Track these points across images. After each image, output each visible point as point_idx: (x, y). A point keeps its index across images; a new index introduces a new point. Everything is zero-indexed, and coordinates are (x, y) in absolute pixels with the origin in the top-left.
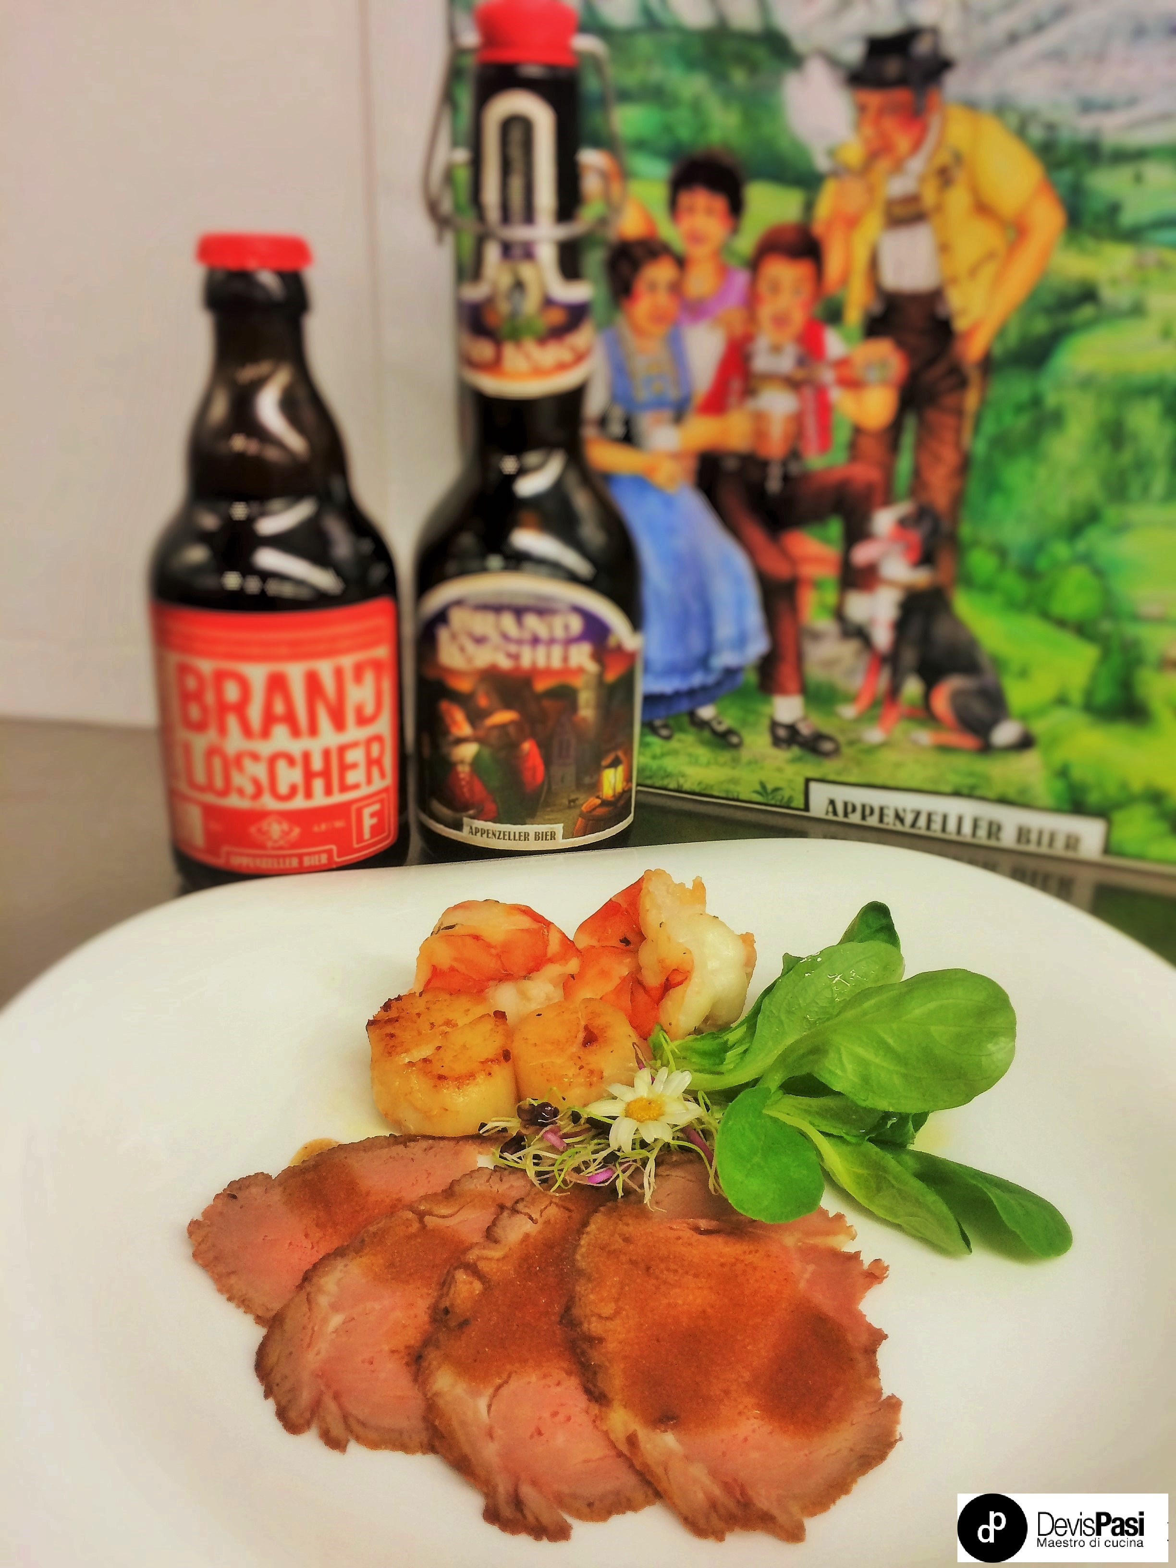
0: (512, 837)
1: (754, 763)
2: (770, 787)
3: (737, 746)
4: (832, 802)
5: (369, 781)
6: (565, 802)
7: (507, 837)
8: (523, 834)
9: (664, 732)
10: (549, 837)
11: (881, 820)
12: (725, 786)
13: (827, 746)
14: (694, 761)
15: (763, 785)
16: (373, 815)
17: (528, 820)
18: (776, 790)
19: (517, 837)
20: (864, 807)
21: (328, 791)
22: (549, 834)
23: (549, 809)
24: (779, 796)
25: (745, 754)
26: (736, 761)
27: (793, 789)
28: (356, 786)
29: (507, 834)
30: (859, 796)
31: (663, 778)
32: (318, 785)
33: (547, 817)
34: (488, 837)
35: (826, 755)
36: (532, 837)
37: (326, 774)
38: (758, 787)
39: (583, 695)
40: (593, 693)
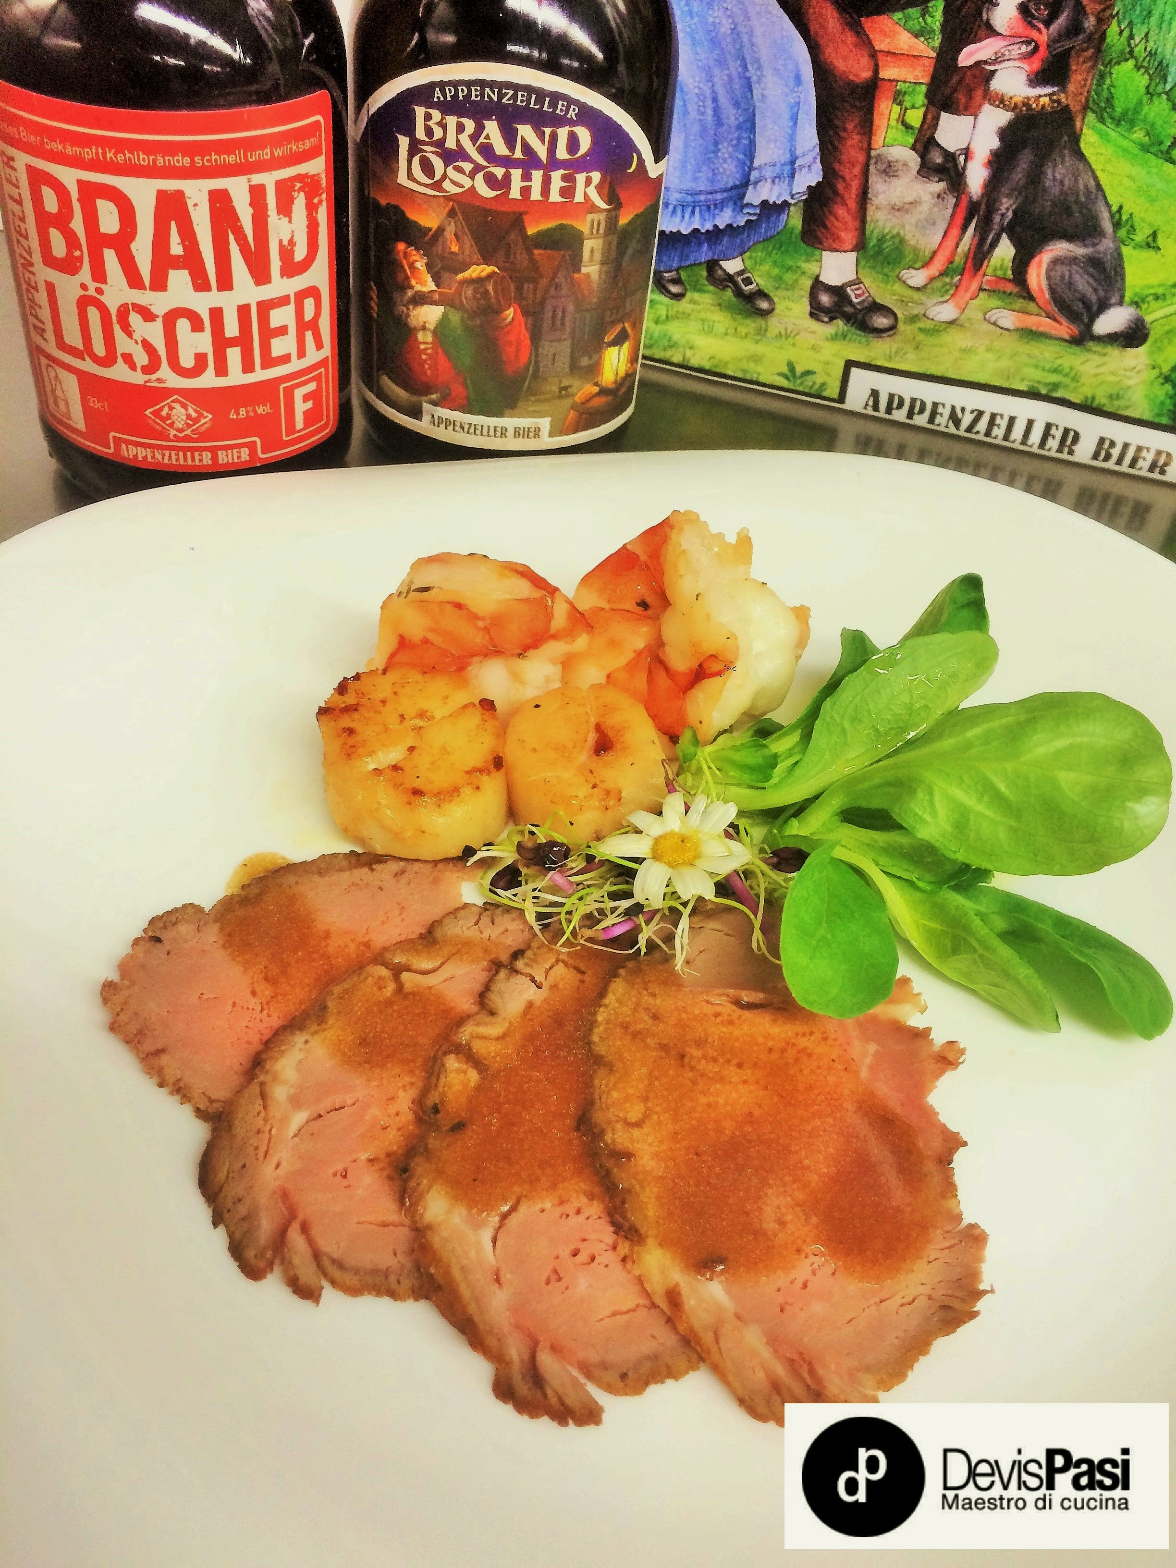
0: (485, 432)
1: (785, 336)
2: (799, 370)
3: (765, 314)
4: (875, 394)
5: (302, 354)
6: (555, 389)
7: (478, 432)
8: (499, 429)
9: (674, 289)
10: (531, 435)
11: (931, 420)
12: (744, 365)
13: (881, 321)
14: (709, 330)
15: (791, 366)
16: (306, 398)
17: (507, 411)
18: (808, 373)
19: (492, 433)
20: (913, 401)
21: (248, 367)
22: (532, 430)
23: (533, 399)
24: (809, 381)
25: (774, 324)
26: (761, 333)
27: (829, 375)
28: (285, 359)
29: (479, 427)
30: (909, 389)
31: (665, 349)
32: (234, 355)
33: (531, 409)
34: (454, 430)
35: (878, 332)
36: (510, 433)
37: (243, 341)
38: (785, 370)
39: (588, 245)
40: (601, 241)
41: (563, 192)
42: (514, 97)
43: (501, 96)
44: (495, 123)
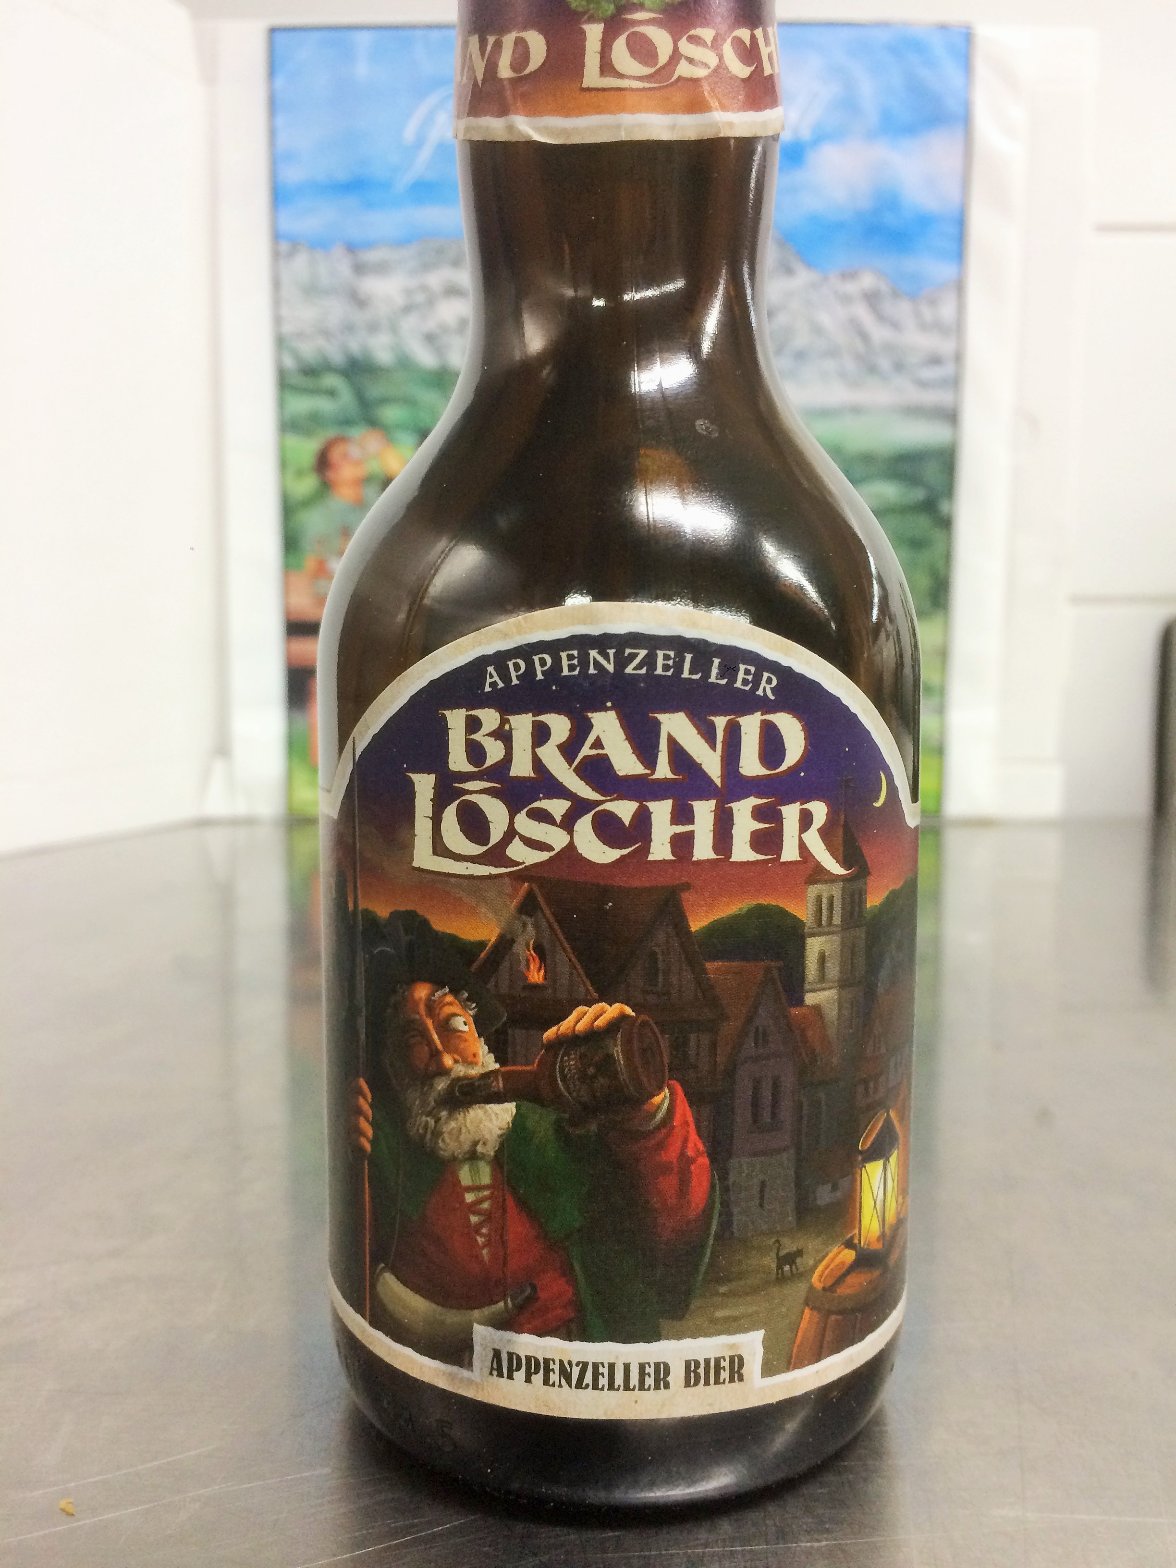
0: (619, 1380)
8: (651, 1370)
10: (727, 1376)
17: (665, 1324)
19: (634, 1380)
22: (725, 1364)
23: (723, 1289)
29: (605, 1371)
33: (719, 1314)
34: (546, 1382)
36: (677, 1375)
39: (814, 946)
40: (836, 938)
41: (759, 841)
42: (649, 662)
43: (622, 662)
44: (612, 715)
